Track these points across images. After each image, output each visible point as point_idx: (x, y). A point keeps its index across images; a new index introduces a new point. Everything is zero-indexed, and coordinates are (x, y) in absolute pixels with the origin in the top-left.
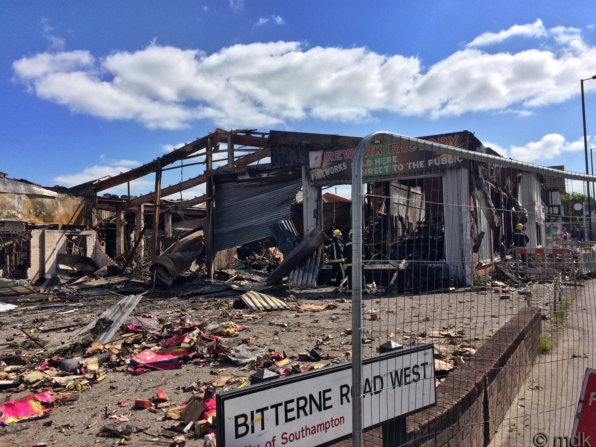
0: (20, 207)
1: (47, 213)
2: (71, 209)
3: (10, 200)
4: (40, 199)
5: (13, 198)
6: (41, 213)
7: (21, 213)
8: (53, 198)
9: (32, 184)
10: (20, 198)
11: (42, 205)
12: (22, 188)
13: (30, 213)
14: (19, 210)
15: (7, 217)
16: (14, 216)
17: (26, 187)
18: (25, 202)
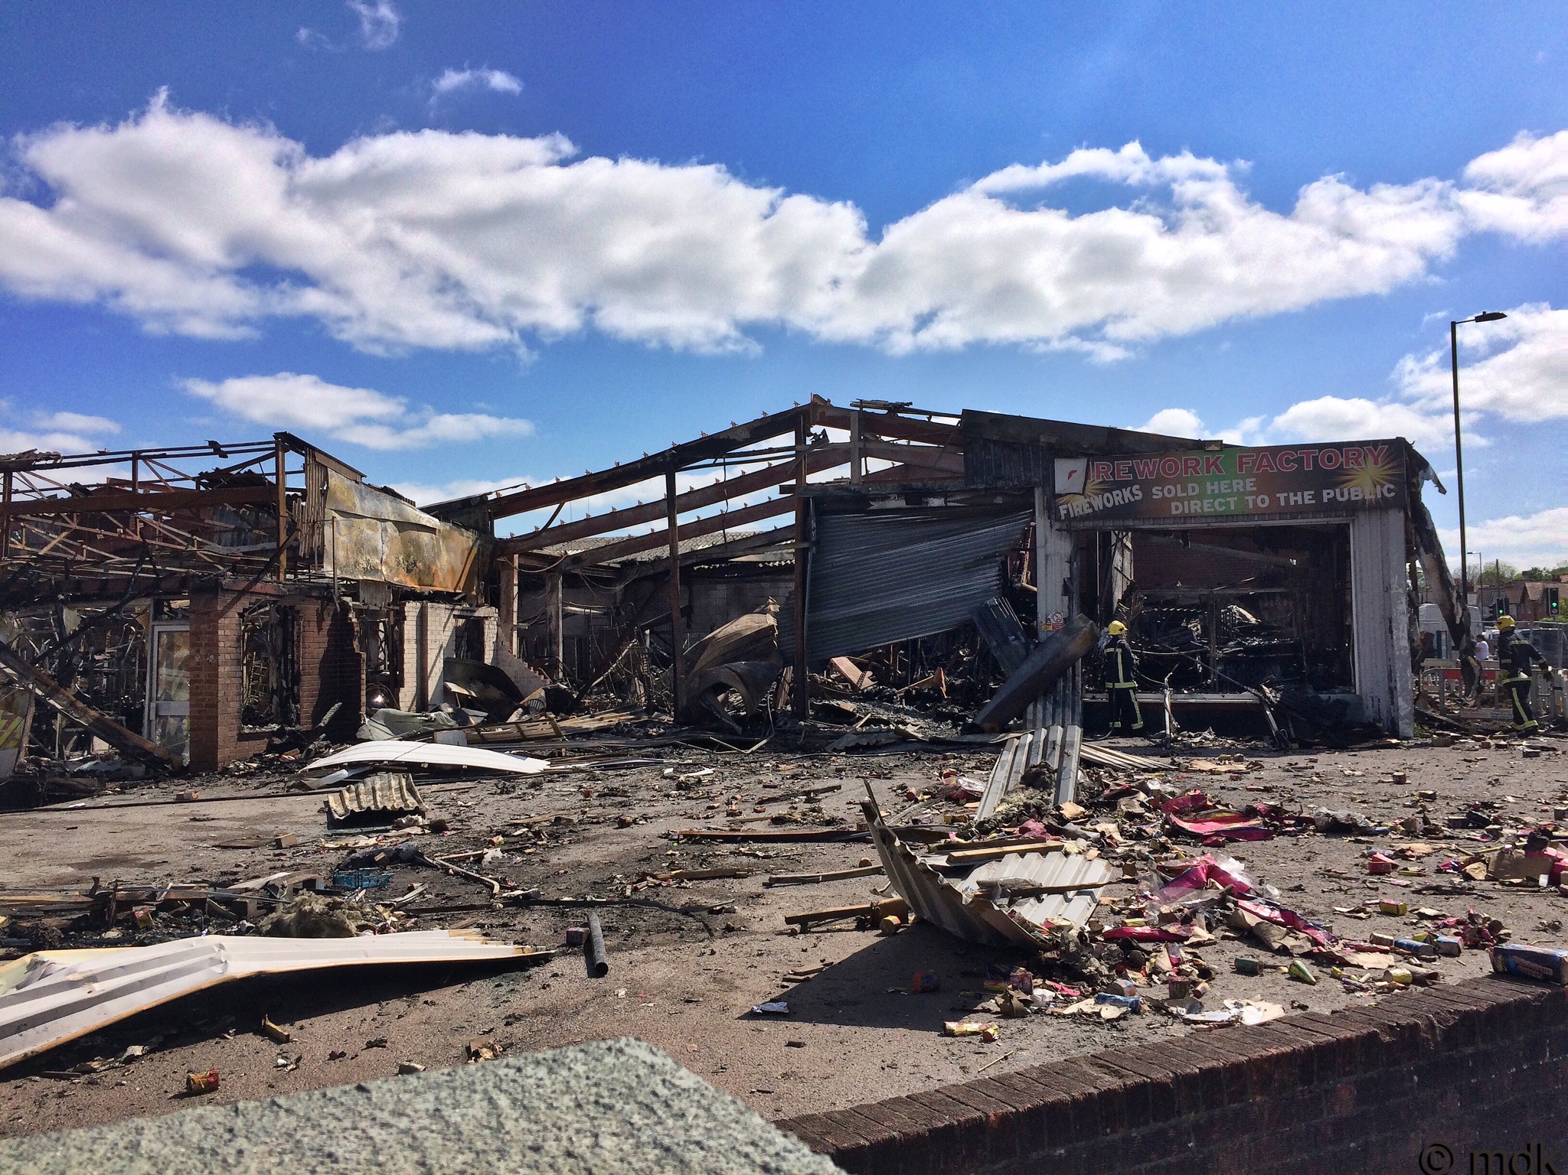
0: (386, 549)
1: (425, 565)
2: (459, 557)
3: (369, 532)
4: (414, 534)
5: (374, 529)
6: (415, 564)
7: (386, 563)
8: (432, 530)
9: (401, 497)
10: (385, 530)
11: (418, 546)
12: (387, 508)
13: (399, 564)
14: (384, 557)
15: (366, 571)
16: (375, 570)
17: (395, 504)
18: (392, 539)
